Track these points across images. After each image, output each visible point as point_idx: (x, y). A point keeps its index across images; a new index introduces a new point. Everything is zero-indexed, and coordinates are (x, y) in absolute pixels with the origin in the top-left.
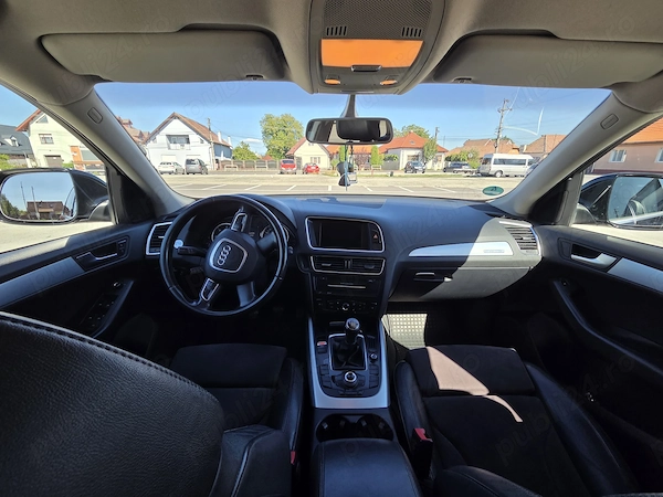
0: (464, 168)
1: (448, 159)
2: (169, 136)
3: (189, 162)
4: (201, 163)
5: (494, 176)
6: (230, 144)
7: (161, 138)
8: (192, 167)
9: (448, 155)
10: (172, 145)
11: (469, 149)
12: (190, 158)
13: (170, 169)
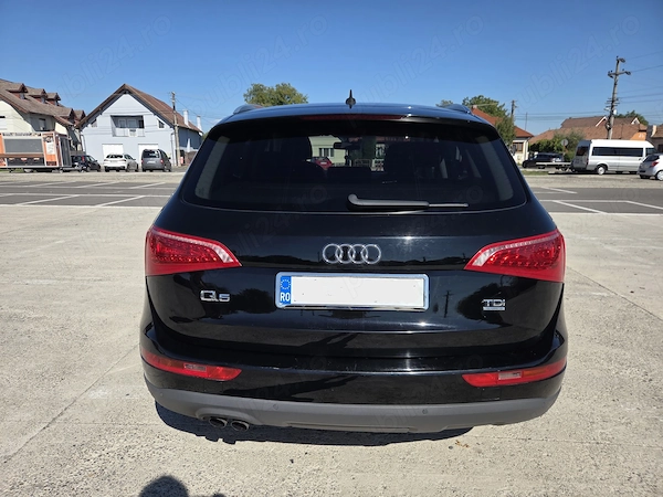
0: (554, 162)
1: (532, 148)
2: (115, 118)
3: (147, 154)
4: (163, 155)
5: (595, 172)
6: (199, 127)
7: (104, 120)
8: (151, 162)
9: (533, 141)
10: (119, 131)
11: (568, 132)
12: (149, 148)
13: (119, 163)
